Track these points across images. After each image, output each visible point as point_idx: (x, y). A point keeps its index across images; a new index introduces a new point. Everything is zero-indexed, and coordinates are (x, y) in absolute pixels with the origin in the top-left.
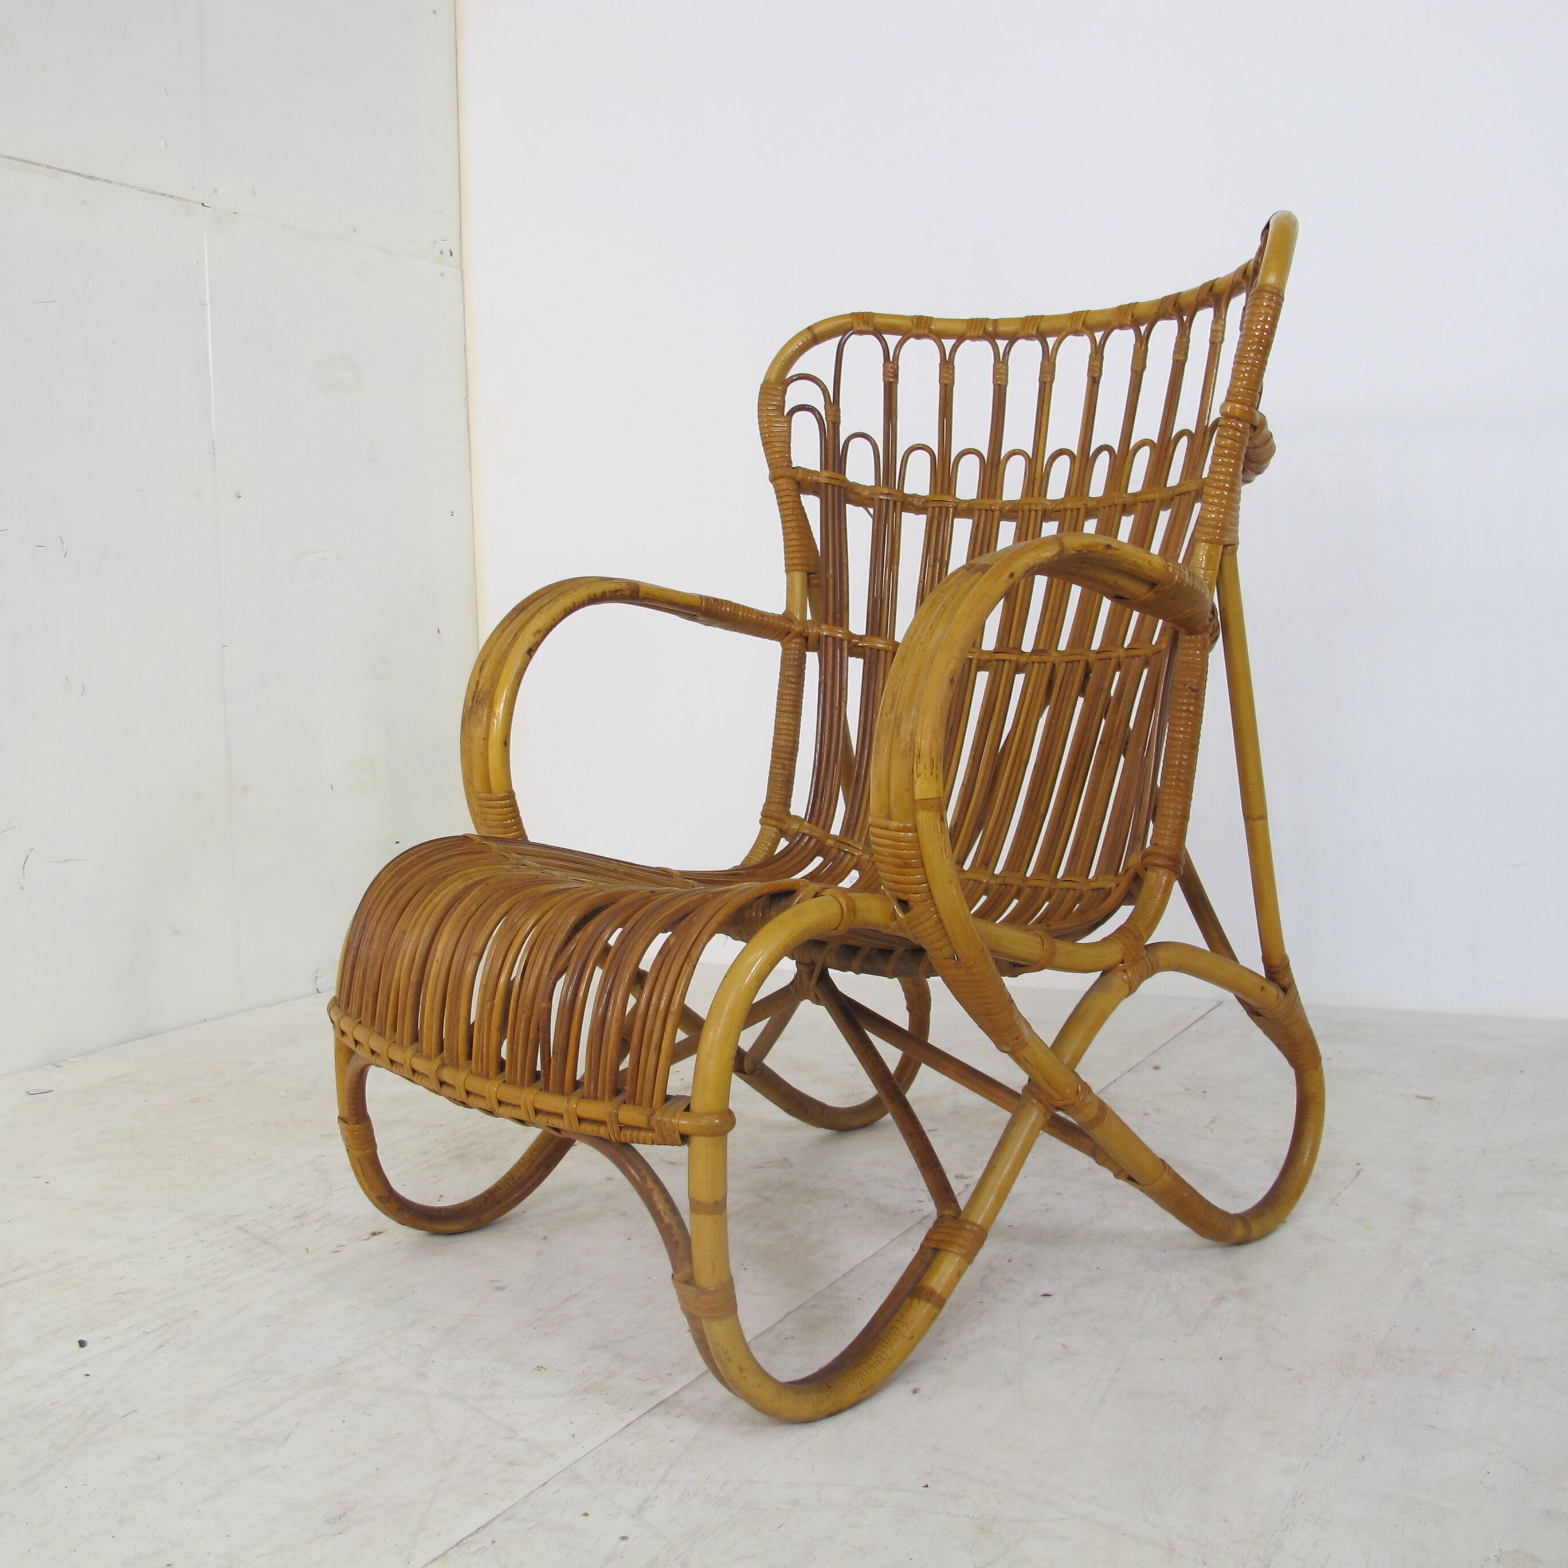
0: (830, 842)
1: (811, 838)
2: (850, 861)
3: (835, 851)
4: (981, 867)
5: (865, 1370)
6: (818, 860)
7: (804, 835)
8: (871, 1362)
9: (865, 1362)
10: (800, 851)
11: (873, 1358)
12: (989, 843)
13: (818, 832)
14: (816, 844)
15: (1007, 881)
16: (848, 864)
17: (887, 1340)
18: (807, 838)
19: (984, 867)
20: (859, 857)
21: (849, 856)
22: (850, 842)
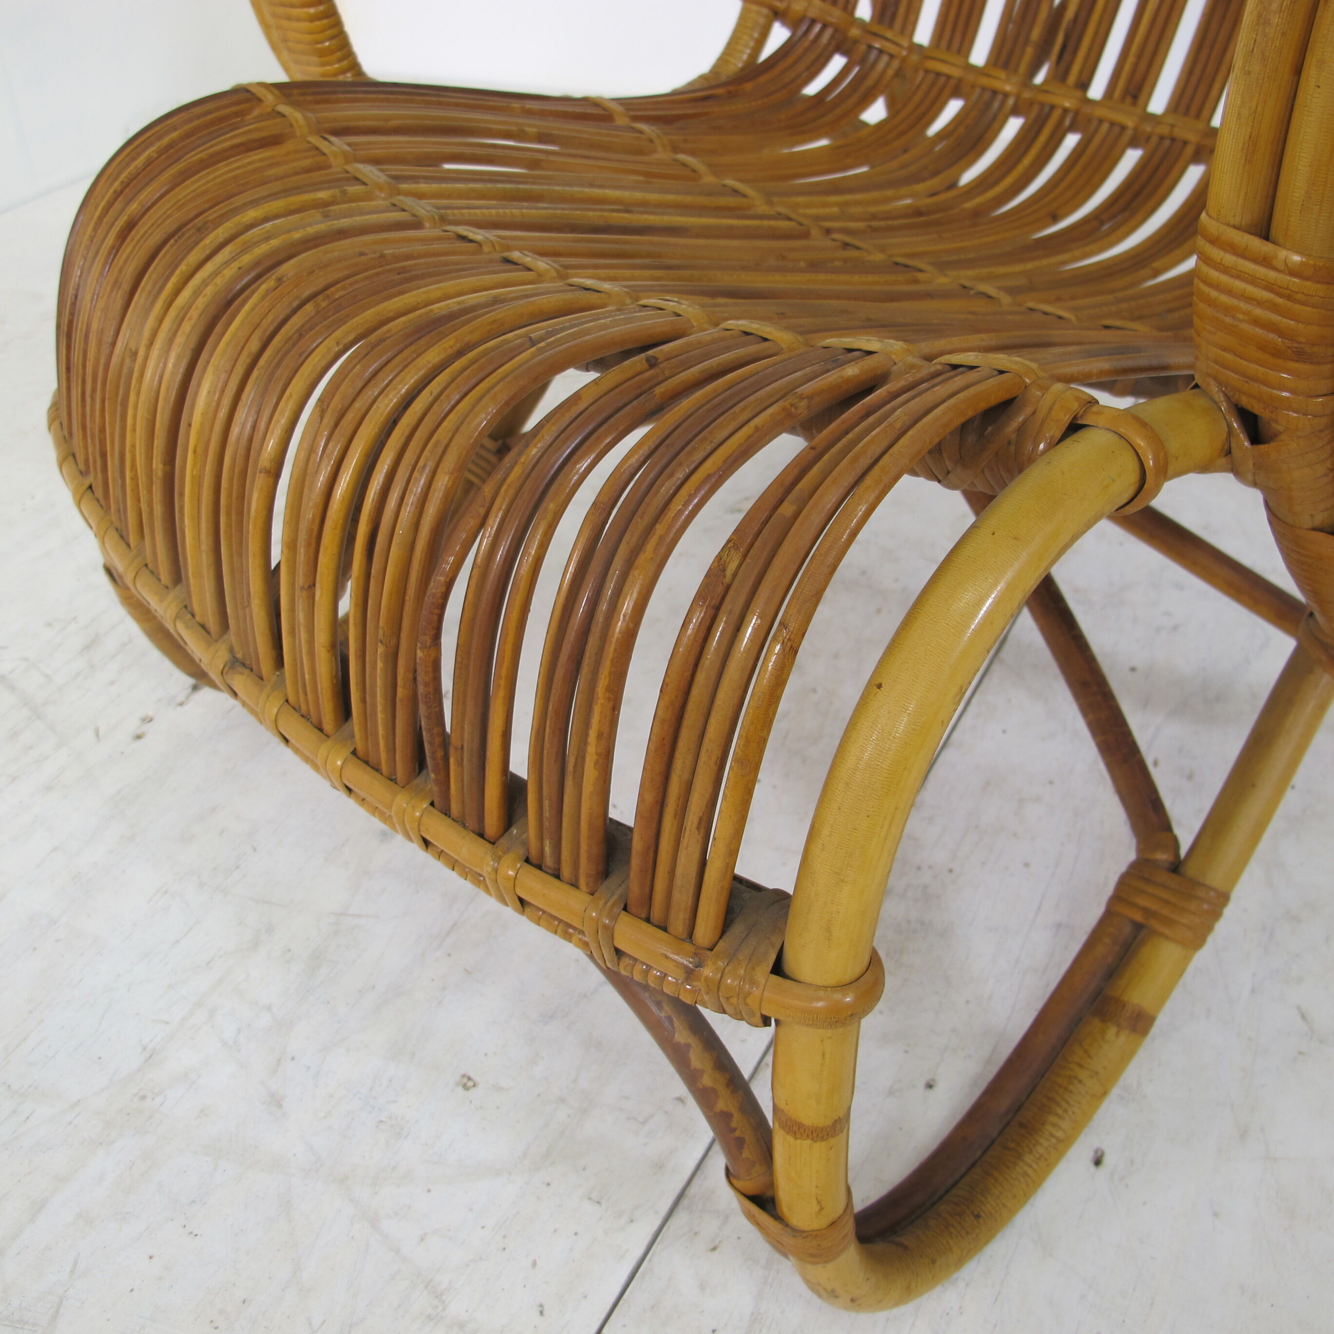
0: (854, 32)
1: (825, 27)
2: (888, 65)
3: (862, 48)
4: (1123, 99)
5: (1030, 1166)
6: (837, 63)
7: (813, 22)
8: (1041, 1150)
9: (1031, 1152)
10: (807, 50)
11: (1042, 1141)
12: (1139, 57)
13: (835, 15)
14: (832, 37)
15: (1178, 133)
16: (884, 72)
17: (1064, 1104)
18: (817, 28)
19: (1129, 100)
20: (904, 60)
21: (885, 59)
22: (889, 34)
